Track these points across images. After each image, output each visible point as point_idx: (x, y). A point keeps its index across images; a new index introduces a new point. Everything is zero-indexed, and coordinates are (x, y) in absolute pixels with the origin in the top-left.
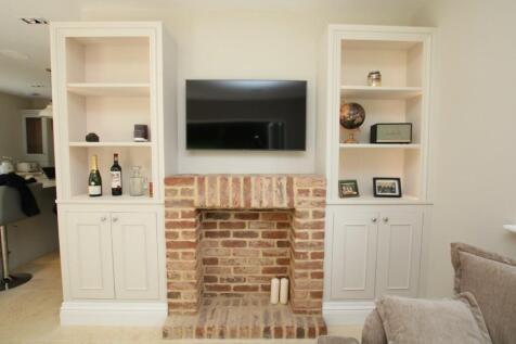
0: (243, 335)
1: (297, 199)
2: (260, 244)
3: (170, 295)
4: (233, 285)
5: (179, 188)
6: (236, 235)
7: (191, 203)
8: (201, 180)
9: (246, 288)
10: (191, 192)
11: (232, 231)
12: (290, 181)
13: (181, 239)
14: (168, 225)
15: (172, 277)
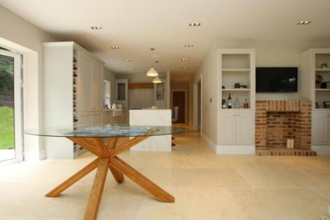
0: (287, 155)
1: (302, 107)
2: (281, 127)
3: (256, 143)
4: (271, 142)
5: (261, 104)
6: (273, 123)
7: (265, 109)
8: (269, 102)
9: (275, 144)
10: (265, 106)
11: (271, 122)
12: (299, 102)
13: (261, 122)
14: (256, 117)
15: (257, 136)
